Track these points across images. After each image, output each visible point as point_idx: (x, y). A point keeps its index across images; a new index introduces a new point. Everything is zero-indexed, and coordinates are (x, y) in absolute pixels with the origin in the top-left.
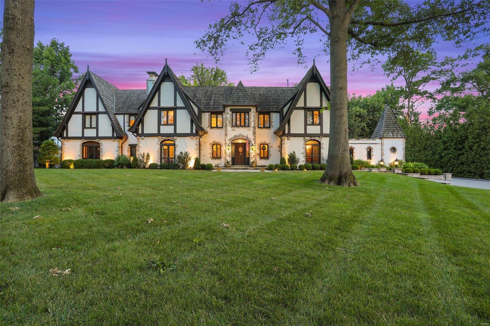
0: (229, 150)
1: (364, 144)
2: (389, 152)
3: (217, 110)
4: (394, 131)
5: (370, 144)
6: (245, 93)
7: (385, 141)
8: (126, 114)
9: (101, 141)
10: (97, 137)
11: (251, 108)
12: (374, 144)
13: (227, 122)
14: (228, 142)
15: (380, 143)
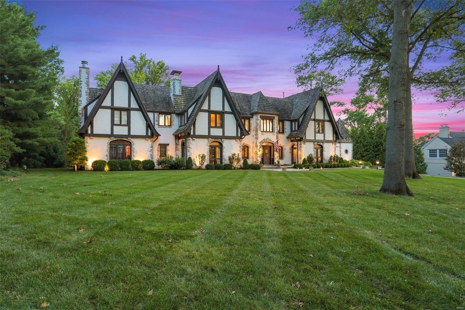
0: (259, 151)
3: (246, 115)
4: (347, 138)
6: (268, 103)
7: (342, 144)
8: (157, 112)
9: (133, 140)
10: (129, 135)
11: (275, 116)
13: (258, 127)
14: (259, 144)
15: (339, 146)
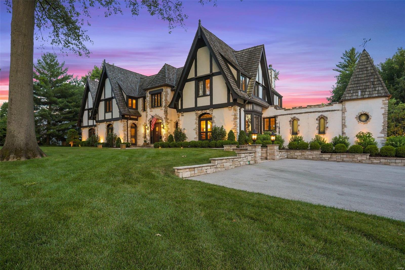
1: (314, 112)
2: (356, 121)
4: (367, 87)
5: (322, 112)
7: (349, 105)
12: (329, 111)
15: (340, 109)
